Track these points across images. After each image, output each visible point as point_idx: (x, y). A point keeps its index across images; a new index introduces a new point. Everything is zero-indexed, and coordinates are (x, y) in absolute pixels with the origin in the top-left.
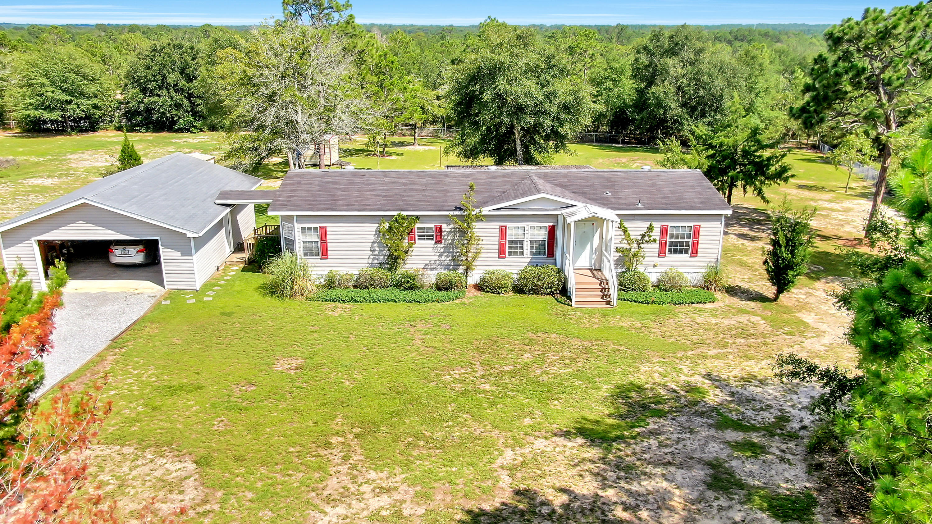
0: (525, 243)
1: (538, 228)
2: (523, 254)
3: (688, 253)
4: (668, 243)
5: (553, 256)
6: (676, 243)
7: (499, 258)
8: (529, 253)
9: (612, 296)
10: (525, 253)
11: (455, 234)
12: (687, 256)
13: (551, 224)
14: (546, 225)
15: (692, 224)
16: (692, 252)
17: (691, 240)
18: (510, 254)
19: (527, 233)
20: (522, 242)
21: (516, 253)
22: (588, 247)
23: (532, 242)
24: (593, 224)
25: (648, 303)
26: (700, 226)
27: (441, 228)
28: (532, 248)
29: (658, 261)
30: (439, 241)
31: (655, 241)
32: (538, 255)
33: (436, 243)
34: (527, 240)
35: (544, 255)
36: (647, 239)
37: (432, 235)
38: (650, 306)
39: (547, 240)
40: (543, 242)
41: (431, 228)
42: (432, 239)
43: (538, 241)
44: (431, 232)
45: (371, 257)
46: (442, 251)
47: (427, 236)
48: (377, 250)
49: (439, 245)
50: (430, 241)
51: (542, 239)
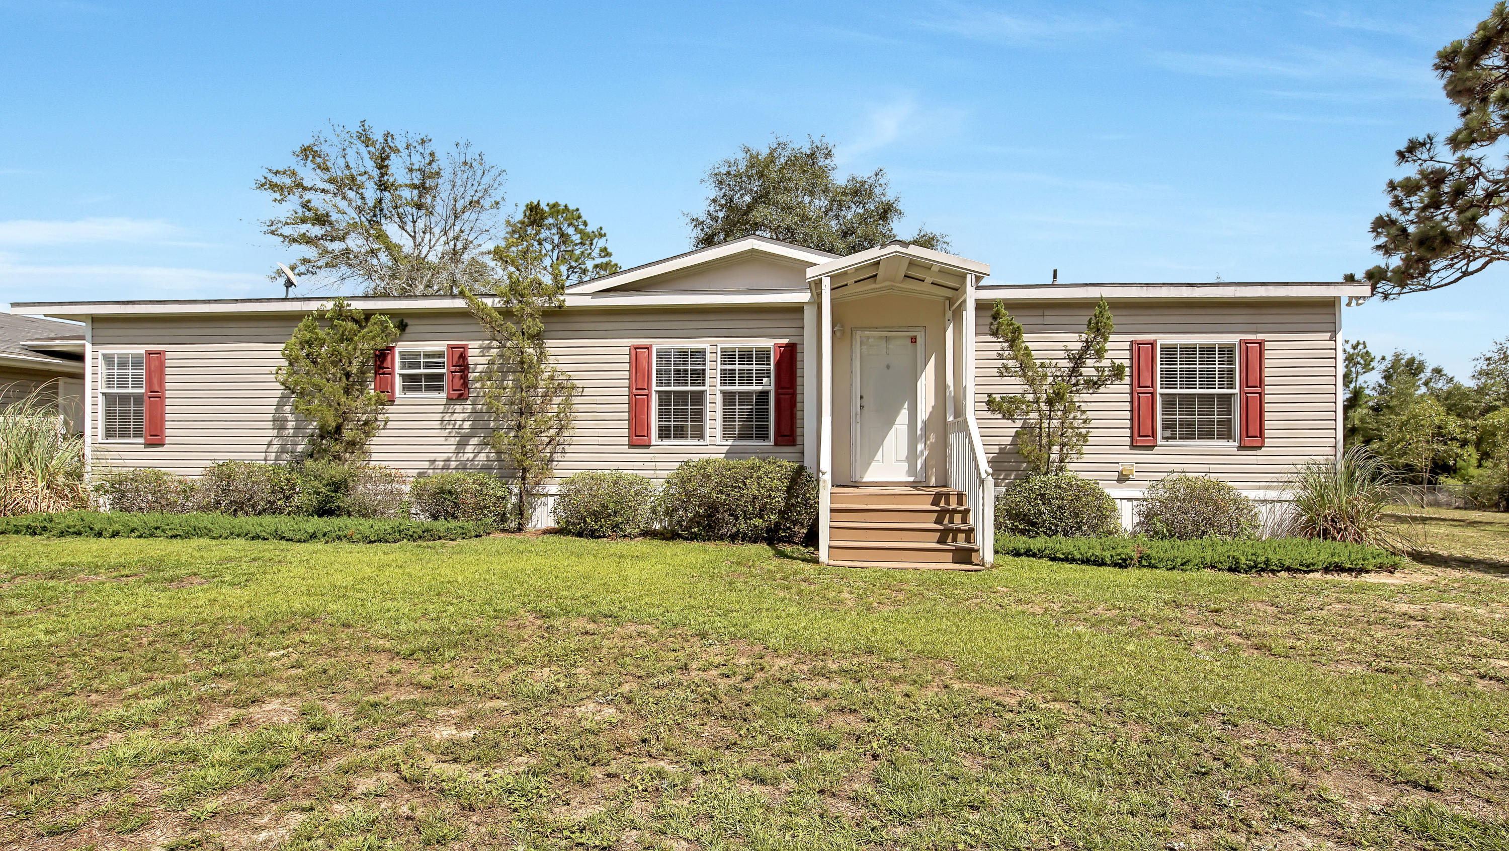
0: (708, 398)
1: (746, 356)
2: (701, 437)
3: (1229, 435)
4: (1159, 400)
5: (793, 443)
6: (1188, 400)
7: (632, 445)
8: (719, 432)
9: (978, 536)
10: (708, 432)
11: (503, 374)
12: (1231, 446)
13: (784, 340)
14: (768, 343)
15: (1233, 339)
16: (1246, 432)
17: (1236, 391)
18: (664, 433)
19: (713, 368)
20: (699, 398)
21: (680, 433)
22: (903, 416)
23: (728, 397)
24: (914, 340)
25: (1122, 564)
26: (1261, 343)
27: (463, 357)
28: (728, 415)
29: (1130, 459)
30: (460, 395)
31: (1118, 372)
32: (750, 437)
33: (449, 399)
34: (714, 388)
35: (765, 437)
36: (1089, 370)
37: (440, 377)
38: (1133, 574)
39: (772, 388)
40: (763, 396)
41: (440, 355)
42: (439, 388)
43: (749, 393)
44: (439, 365)
45: (275, 441)
46: (467, 425)
47: (429, 377)
48: (291, 424)
49: (458, 408)
50: (435, 394)
51: (760, 388)
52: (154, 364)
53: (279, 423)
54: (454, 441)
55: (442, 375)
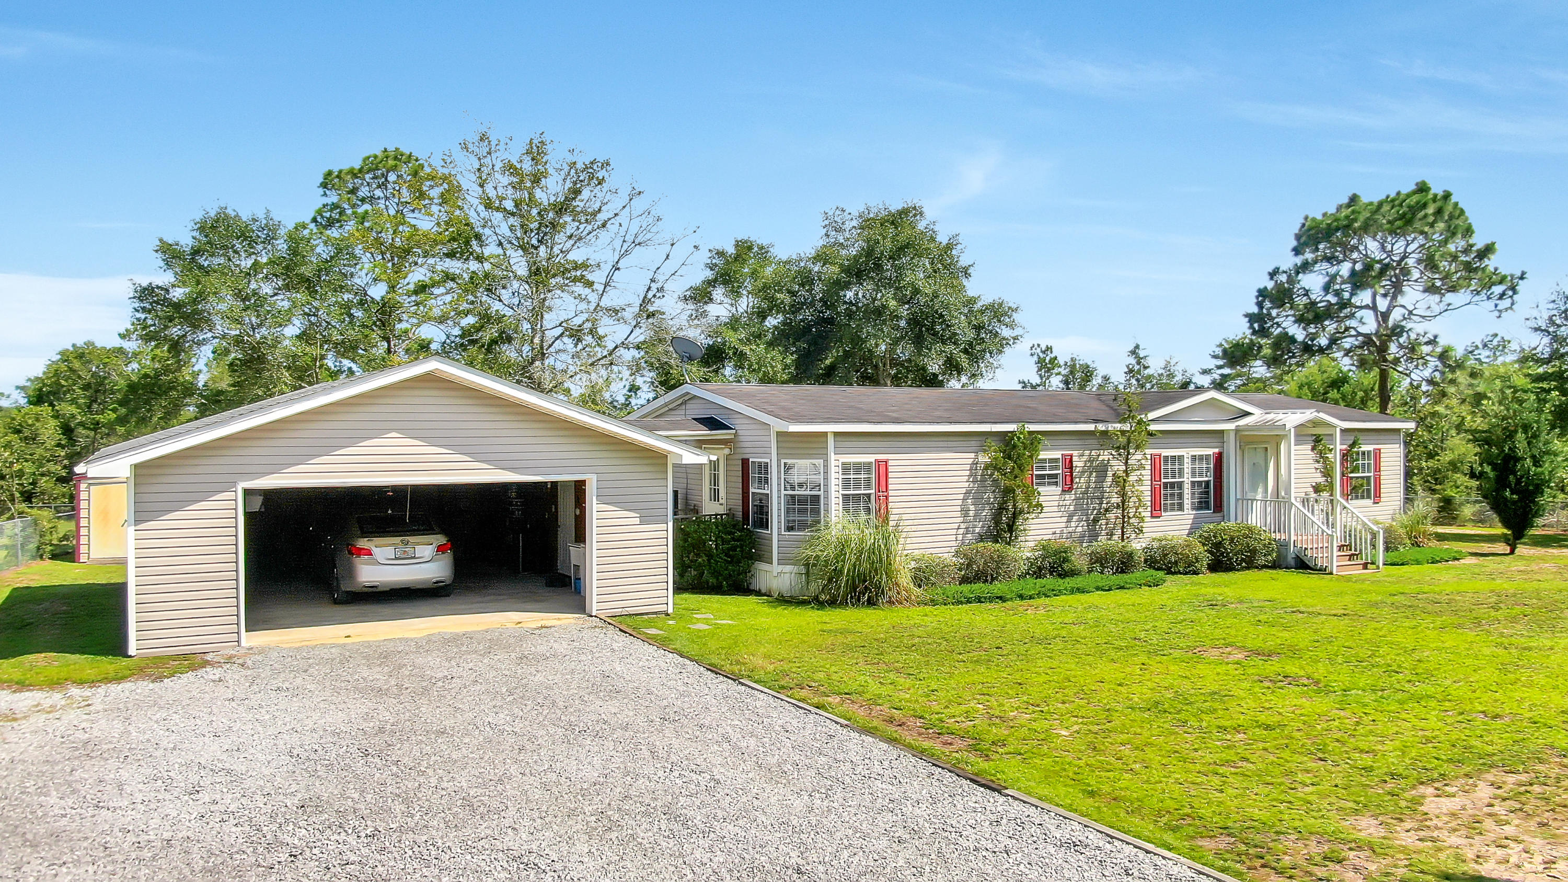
0: (1185, 486)
1: (1201, 458)
2: (1182, 509)
3: (1369, 497)
4: (1348, 480)
5: (1220, 512)
7: (1152, 516)
8: (1190, 506)
10: (1185, 507)
11: (1091, 473)
12: (1368, 502)
13: (1217, 450)
14: (1210, 452)
15: (1372, 447)
16: (1375, 496)
17: (1372, 474)
18: (1166, 508)
19: (1187, 466)
20: (1180, 485)
21: (1173, 507)
22: (1261, 491)
23: (1193, 485)
24: (1266, 449)
26: (1380, 450)
27: (1071, 461)
28: (1193, 495)
30: (1067, 490)
32: (1202, 508)
33: (1063, 491)
34: (1187, 479)
35: (1208, 508)
39: (1212, 479)
40: (1208, 483)
41: (1056, 460)
42: (1056, 484)
43: (1201, 482)
44: (1056, 468)
45: (963, 526)
46: (1072, 508)
47: (1050, 476)
48: (971, 513)
49: (1067, 497)
50: (1053, 488)
51: (1206, 479)
52: (882, 470)
53: (965, 512)
54: (1065, 519)
55: (1057, 475)
